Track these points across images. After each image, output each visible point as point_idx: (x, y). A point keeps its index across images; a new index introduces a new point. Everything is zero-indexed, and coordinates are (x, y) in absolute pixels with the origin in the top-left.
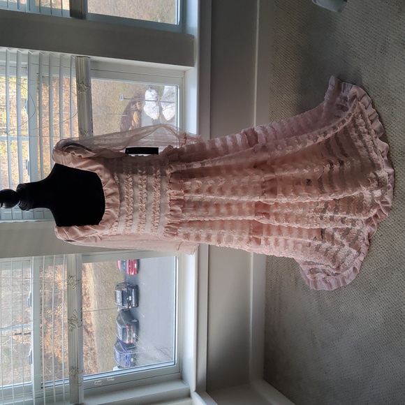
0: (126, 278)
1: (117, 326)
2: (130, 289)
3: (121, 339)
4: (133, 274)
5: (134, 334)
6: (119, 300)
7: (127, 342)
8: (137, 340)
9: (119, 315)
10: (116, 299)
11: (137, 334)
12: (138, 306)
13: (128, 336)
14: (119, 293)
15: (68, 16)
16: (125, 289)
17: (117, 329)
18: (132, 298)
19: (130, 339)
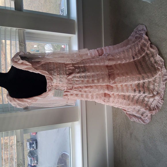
0: (31, 137)
1: (28, 158)
2: (33, 141)
3: (30, 164)
4: (34, 134)
5: (36, 161)
6: (28, 147)
7: (33, 165)
8: (37, 164)
9: (29, 153)
10: (27, 146)
11: (37, 161)
12: (37, 149)
13: (33, 162)
14: (28, 143)
15: (14, 10)
16: (31, 142)
17: (28, 159)
18: (34, 145)
19: (34, 163)
